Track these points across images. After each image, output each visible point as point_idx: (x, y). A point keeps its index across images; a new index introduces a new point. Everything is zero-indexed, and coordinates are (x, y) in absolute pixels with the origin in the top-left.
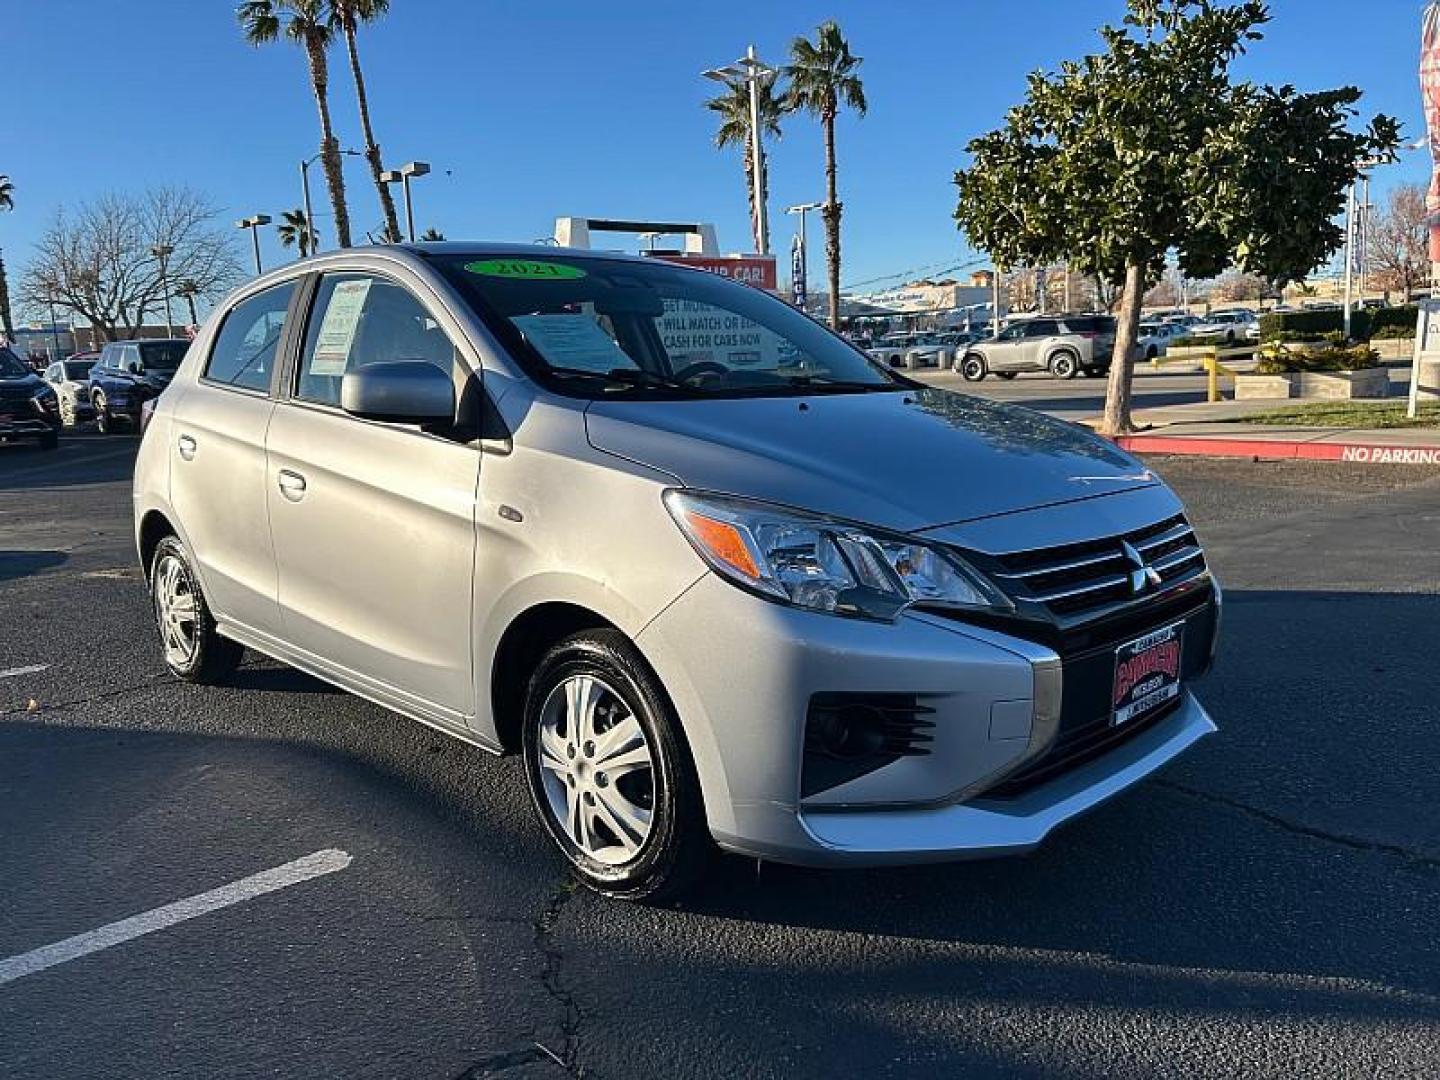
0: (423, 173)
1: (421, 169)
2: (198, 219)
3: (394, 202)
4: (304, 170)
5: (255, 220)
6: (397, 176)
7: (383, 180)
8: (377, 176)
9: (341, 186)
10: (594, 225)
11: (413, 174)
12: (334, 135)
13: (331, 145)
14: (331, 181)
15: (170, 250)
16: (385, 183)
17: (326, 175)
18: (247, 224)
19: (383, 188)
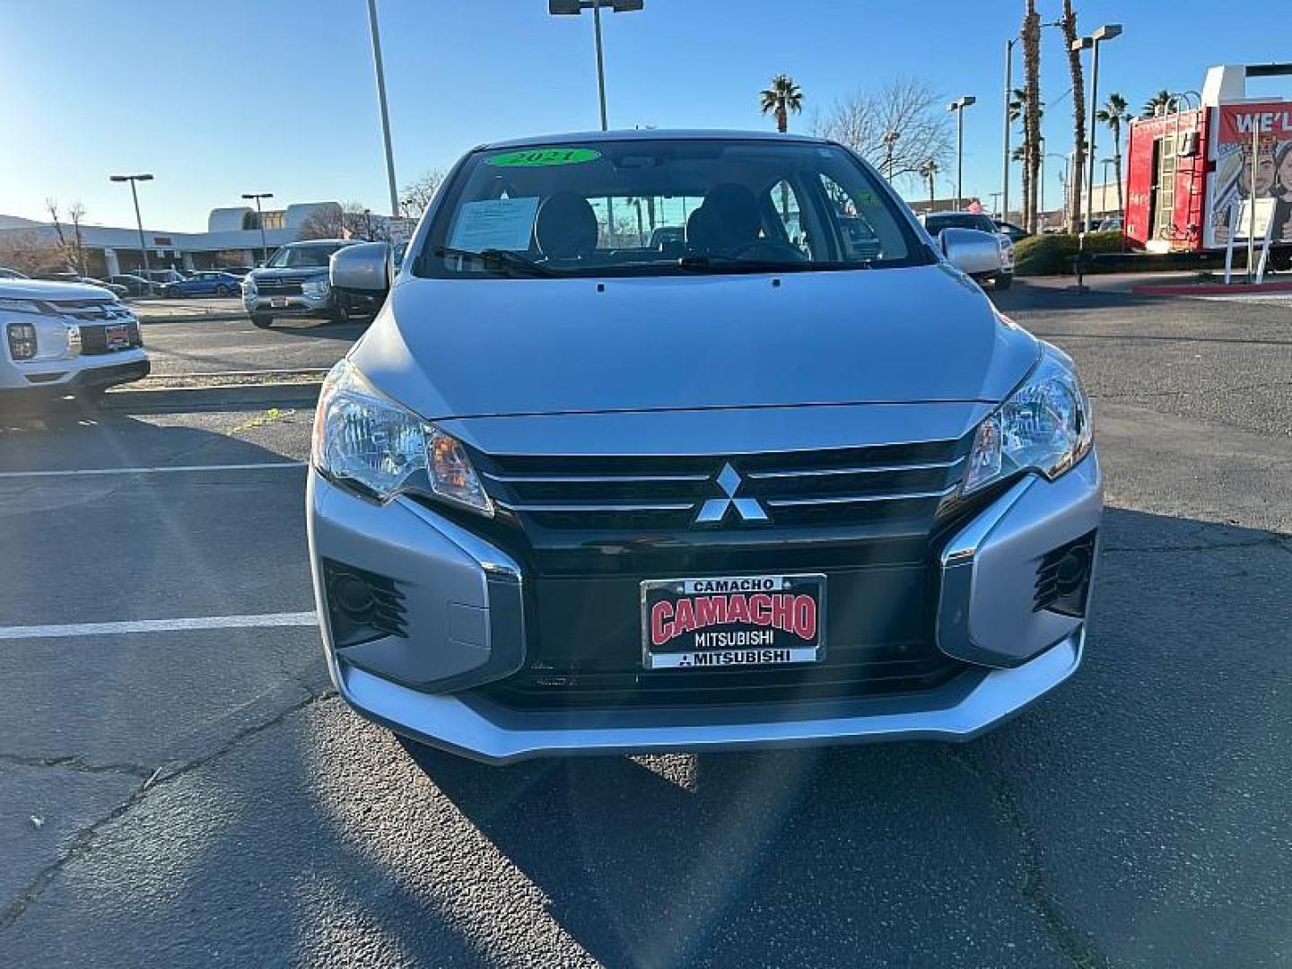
0: (1116, 34)
1: (1112, 32)
2: (922, 106)
3: (1082, 70)
4: (1010, 49)
5: (962, 102)
6: (1088, 43)
7: (1074, 48)
8: (1070, 45)
9: (1037, 60)
10: (1253, 71)
11: (1102, 38)
12: (1036, 9)
13: (1032, 21)
14: (1027, 56)
15: (897, 136)
16: (1077, 50)
17: (1024, 51)
18: (955, 106)
19: (1075, 56)
